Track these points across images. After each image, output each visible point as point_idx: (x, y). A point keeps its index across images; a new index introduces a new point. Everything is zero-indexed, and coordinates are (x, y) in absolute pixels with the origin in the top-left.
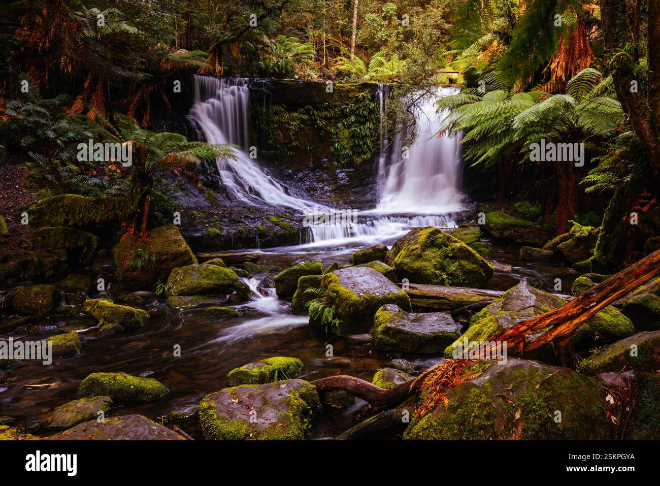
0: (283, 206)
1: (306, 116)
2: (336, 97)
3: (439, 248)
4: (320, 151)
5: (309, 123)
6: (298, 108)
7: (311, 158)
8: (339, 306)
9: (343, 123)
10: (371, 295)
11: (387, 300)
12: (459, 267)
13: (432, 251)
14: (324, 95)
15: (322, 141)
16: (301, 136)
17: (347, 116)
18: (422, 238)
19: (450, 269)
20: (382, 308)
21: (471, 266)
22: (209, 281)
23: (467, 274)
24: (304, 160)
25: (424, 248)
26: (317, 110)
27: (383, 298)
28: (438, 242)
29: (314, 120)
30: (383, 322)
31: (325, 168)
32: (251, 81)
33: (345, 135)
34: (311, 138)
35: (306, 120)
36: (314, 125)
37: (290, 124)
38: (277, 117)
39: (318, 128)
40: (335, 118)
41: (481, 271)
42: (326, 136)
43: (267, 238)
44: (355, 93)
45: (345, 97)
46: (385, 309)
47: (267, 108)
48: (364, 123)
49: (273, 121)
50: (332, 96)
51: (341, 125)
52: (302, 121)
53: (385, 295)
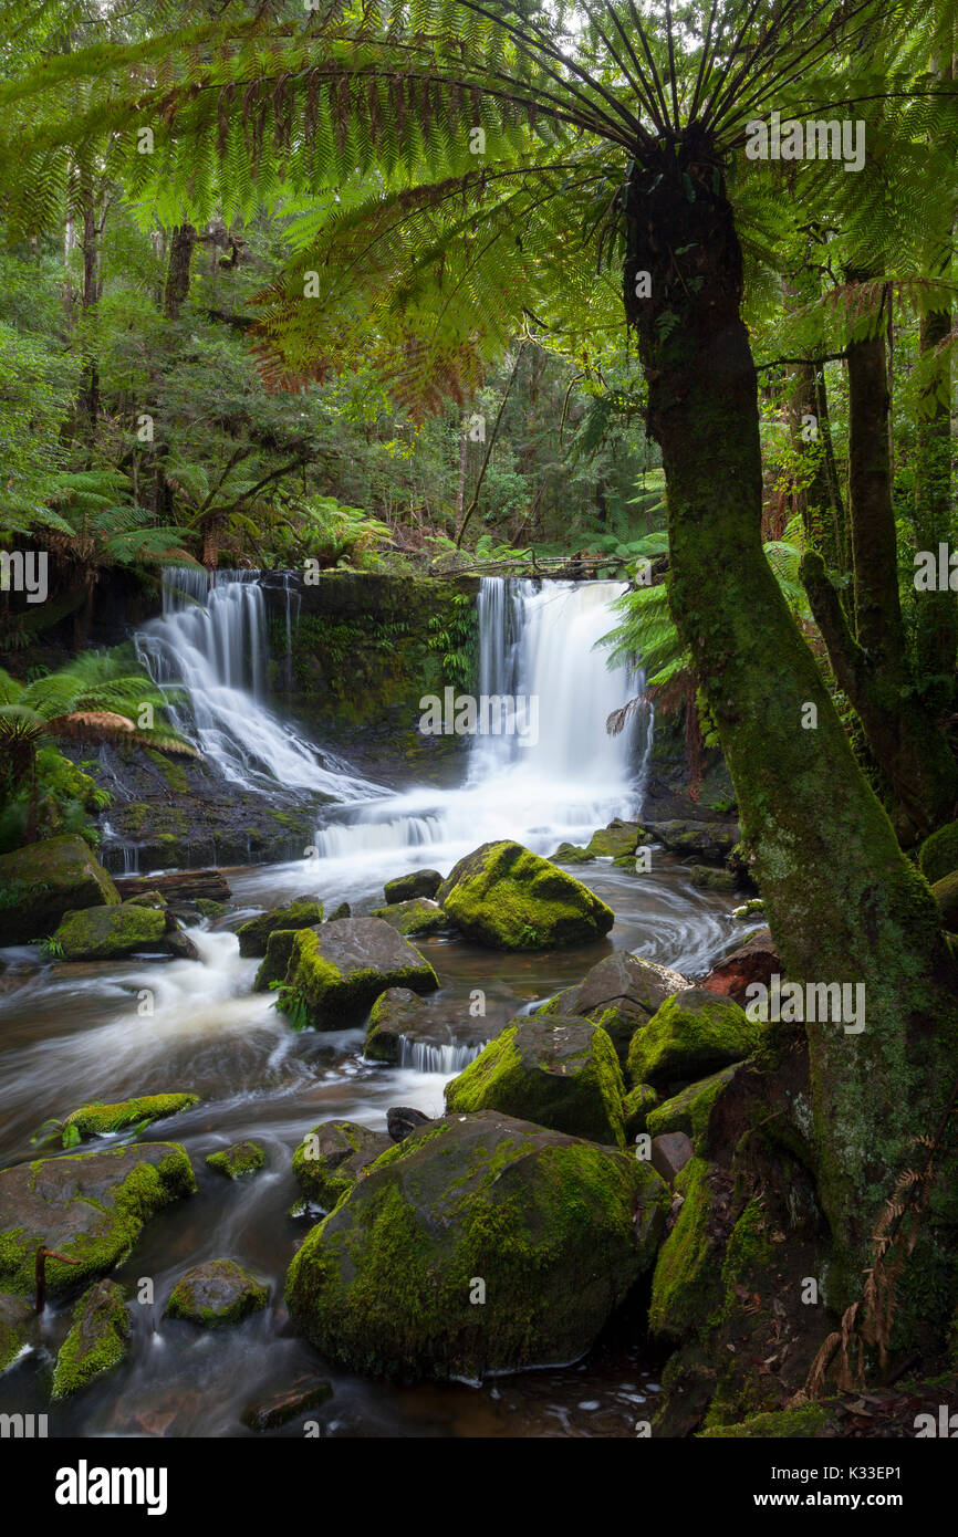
0: (309, 790)
1: (362, 633)
2: (415, 600)
3: (517, 879)
4: (386, 692)
5: (366, 644)
6: (347, 619)
7: (371, 704)
8: (312, 991)
9: (427, 643)
10: (367, 971)
11: (394, 981)
12: (551, 912)
13: (506, 885)
14: (394, 597)
15: (390, 675)
16: (353, 665)
17: (433, 631)
18: (490, 860)
19: (534, 916)
20: (383, 995)
21: (571, 911)
22: (124, 937)
23: (563, 925)
24: (359, 707)
25: (492, 880)
26: (382, 622)
27: (389, 975)
28: (516, 868)
29: (376, 639)
30: (377, 1023)
31: (395, 720)
32: (264, 574)
33: (431, 664)
34: (369, 668)
35: (362, 638)
36: (375, 648)
37: (334, 647)
38: (311, 635)
39: (383, 651)
40: (412, 635)
41: (591, 920)
42: (397, 666)
43: (264, 851)
44: (447, 594)
45: (431, 600)
46: (387, 999)
47: (293, 619)
48: (463, 644)
49: (304, 642)
50: (407, 598)
51: (422, 646)
52: (355, 641)
53: (393, 971)
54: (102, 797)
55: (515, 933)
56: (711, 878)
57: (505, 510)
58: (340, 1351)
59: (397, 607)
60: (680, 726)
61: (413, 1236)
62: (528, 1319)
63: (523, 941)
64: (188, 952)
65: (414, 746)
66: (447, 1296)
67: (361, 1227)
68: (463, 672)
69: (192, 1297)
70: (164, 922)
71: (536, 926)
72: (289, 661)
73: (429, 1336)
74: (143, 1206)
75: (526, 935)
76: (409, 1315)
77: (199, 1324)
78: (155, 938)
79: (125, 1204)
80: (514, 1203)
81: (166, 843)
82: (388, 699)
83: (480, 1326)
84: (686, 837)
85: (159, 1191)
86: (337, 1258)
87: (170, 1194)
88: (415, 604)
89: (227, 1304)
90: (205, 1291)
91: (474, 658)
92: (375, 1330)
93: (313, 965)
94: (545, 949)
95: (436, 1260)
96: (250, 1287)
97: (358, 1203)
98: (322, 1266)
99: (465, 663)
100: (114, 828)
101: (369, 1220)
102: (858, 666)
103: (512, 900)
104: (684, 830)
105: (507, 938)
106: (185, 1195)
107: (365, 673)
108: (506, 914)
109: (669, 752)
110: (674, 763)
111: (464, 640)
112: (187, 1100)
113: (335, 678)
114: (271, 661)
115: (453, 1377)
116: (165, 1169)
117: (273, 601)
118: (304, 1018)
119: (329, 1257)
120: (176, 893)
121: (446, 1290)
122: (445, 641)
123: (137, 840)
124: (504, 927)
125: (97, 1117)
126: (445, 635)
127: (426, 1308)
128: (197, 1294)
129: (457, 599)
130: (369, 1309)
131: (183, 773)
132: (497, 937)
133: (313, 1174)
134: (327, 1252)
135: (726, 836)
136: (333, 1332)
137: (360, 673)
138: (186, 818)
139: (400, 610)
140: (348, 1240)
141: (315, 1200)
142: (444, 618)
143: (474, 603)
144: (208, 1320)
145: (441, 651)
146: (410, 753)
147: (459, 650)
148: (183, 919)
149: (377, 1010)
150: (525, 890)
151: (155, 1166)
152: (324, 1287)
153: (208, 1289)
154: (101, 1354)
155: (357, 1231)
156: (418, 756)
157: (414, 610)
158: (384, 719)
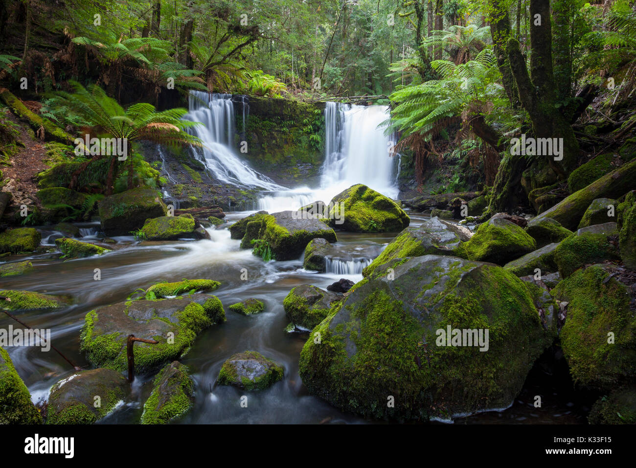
1: (274, 124)
2: (298, 112)
3: (365, 200)
4: (285, 150)
5: (277, 129)
6: (269, 118)
7: (279, 155)
8: (274, 241)
9: (303, 130)
10: (302, 231)
11: (316, 236)
12: (382, 216)
13: (360, 203)
14: (289, 109)
15: (287, 143)
16: (271, 138)
17: (305, 125)
18: (352, 193)
19: (374, 217)
20: (312, 241)
21: (391, 216)
22: (175, 230)
23: (388, 221)
24: (274, 156)
25: (354, 201)
26: (284, 120)
27: (313, 233)
28: (364, 196)
29: (282, 127)
30: (311, 252)
31: (290, 162)
32: (233, 96)
33: (304, 138)
34: (278, 140)
35: (275, 127)
36: (281, 131)
37: (263, 129)
38: (254, 124)
39: (284, 133)
40: (297, 126)
41: (400, 220)
42: (290, 139)
43: (237, 206)
44: (311, 109)
45: (304, 112)
46: (314, 242)
47: (246, 117)
48: (318, 131)
49: (251, 127)
50: (295, 110)
51: (301, 131)
52: (272, 128)
53: (315, 231)
54: (163, 180)
55: (366, 224)
56: (441, 214)
57: (332, 82)
58: (351, 401)
59: (290, 114)
60: (413, 163)
61: (403, 320)
62: (492, 375)
63: (370, 228)
64: (206, 236)
65: (297, 173)
66: (437, 359)
67: (357, 320)
68: (318, 142)
69: (235, 371)
70: (194, 224)
71: (376, 222)
72: (244, 135)
73: (422, 389)
74: (195, 325)
75: (371, 225)
76: (407, 373)
77: (241, 389)
78: (190, 230)
79: (185, 322)
80: (474, 297)
81: (193, 200)
82: (286, 154)
83: (459, 381)
84: (423, 202)
85: (205, 318)
86: (341, 340)
87: (211, 321)
88: (298, 113)
89: (260, 375)
90: (244, 367)
91: (323, 137)
92: (380, 385)
93: (274, 228)
94: (380, 232)
95: (423, 335)
96: (273, 365)
97: (353, 306)
98: (332, 345)
99: (319, 138)
100: (169, 193)
101: (362, 315)
102: (533, 95)
103: (364, 210)
104: (422, 199)
105: (362, 226)
106: (220, 322)
107: (277, 142)
108: (362, 216)
109: (408, 174)
110: (411, 179)
111: (318, 129)
112: (215, 283)
113: (264, 144)
114: (236, 135)
115: (432, 419)
116: (208, 306)
117: (237, 107)
118: (269, 255)
119: (336, 340)
120: (198, 215)
121: (435, 355)
122: (310, 129)
123: (179, 198)
124: (361, 222)
125: (165, 288)
126: (310, 127)
127: (421, 368)
128: (238, 369)
129: (316, 111)
130: (373, 371)
131: (200, 175)
132: (357, 226)
133: (299, 308)
134: (334, 337)
135: (444, 199)
136: (345, 389)
137: (274, 141)
138: (201, 191)
139: (291, 115)
140: (348, 329)
141: (300, 324)
142: (310, 120)
143: (323, 113)
144: (247, 385)
145: (309, 133)
146: (296, 176)
147: (316, 133)
148: (203, 224)
149: (309, 247)
150: (370, 206)
151: (202, 305)
152: (334, 359)
153: (245, 366)
154: (174, 405)
155: (354, 323)
156: (299, 177)
157: (298, 116)
158: (285, 162)
